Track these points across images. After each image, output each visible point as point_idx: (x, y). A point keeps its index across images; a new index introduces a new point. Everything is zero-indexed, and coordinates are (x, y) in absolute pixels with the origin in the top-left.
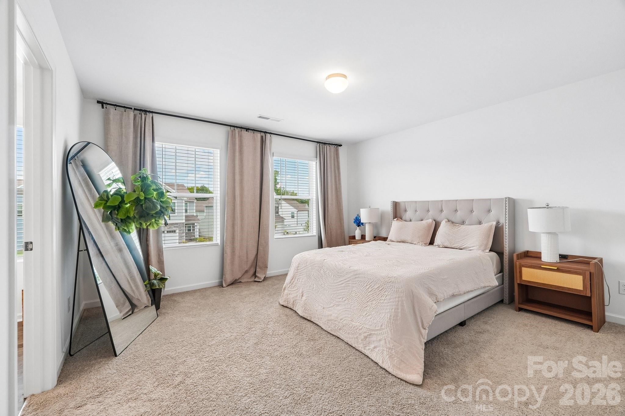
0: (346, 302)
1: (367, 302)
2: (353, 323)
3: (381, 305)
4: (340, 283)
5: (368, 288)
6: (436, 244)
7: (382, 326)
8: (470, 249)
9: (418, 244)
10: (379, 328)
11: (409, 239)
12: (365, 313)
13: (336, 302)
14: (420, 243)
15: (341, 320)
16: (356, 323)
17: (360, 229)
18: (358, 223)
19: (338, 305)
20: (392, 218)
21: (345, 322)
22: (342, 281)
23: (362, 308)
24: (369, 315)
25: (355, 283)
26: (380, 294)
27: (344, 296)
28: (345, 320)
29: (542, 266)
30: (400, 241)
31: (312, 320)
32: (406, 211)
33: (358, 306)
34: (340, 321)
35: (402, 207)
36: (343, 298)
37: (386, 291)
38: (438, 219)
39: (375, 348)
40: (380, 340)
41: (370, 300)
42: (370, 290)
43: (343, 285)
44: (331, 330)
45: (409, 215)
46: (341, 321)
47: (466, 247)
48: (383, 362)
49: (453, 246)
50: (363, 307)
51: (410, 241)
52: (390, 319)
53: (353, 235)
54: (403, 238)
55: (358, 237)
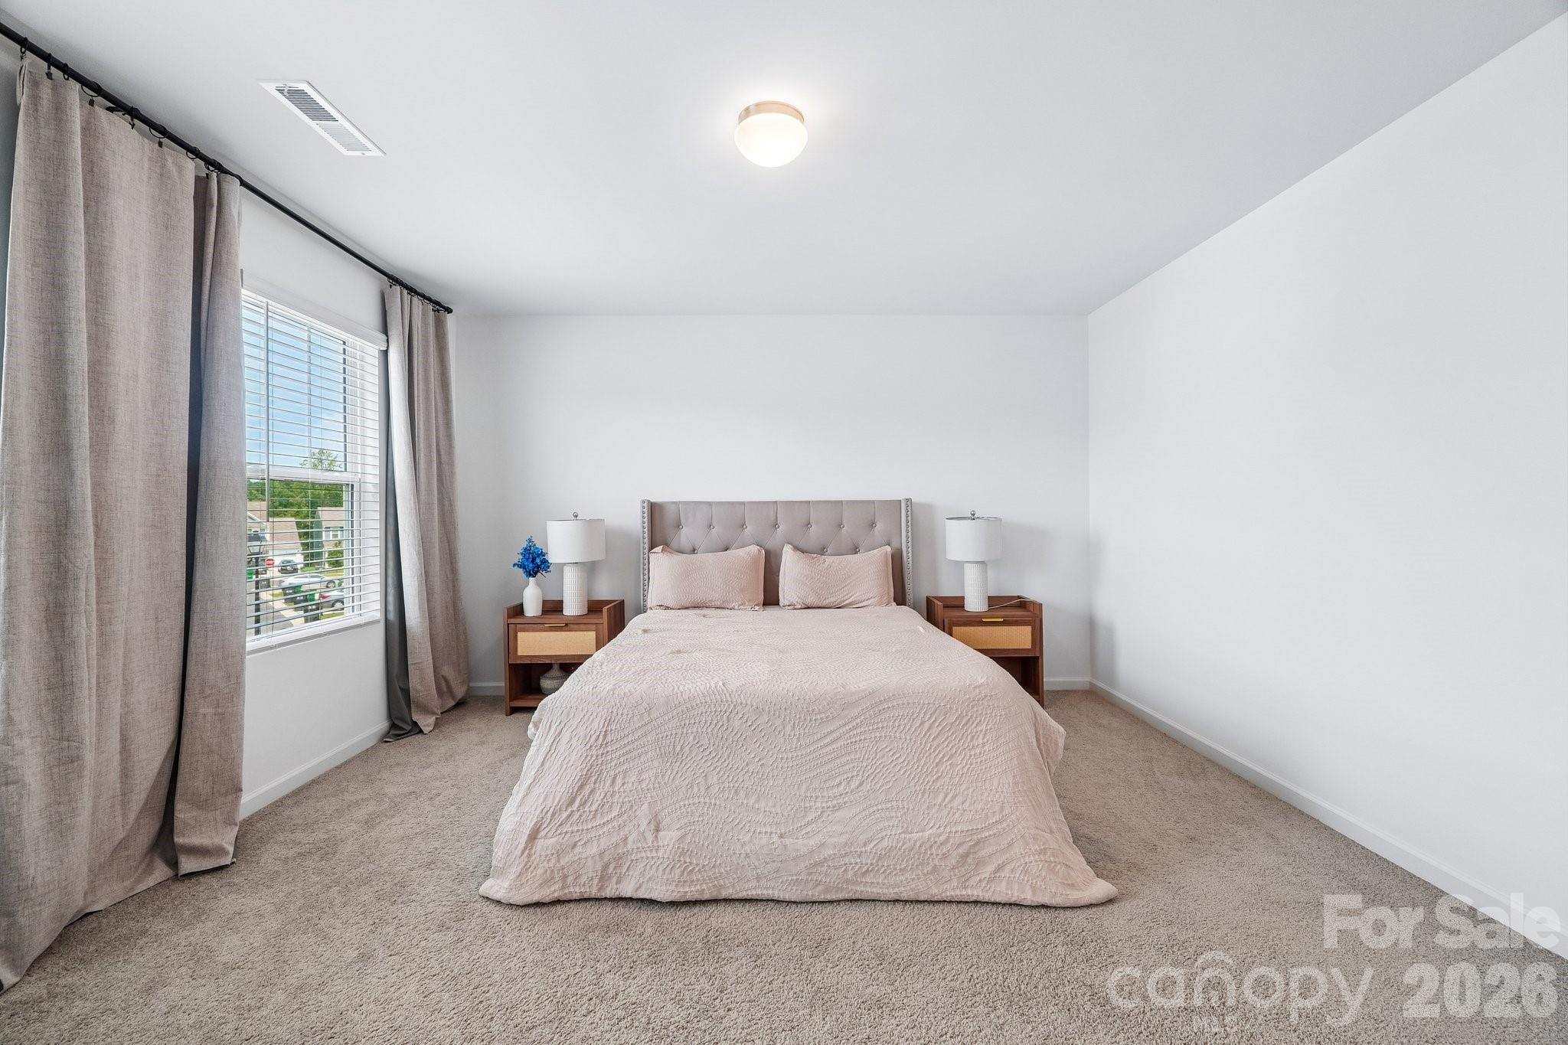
0: (866, 787)
1: (937, 764)
2: (915, 836)
3: (979, 760)
4: (828, 740)
5: (930, 728)
6: (787, 603)
7: (1002, 809)
8: (860, 605)
9: (741, 607)
10: (997, 817)
11: (716, 596)
12: (941, 796)
13: (827, 802)
14: (747, 603)
15: (865, 844)
16: (923, 831)
17: (538, 584)
18: (534, 562)
19: (837, 808)
20: (646, 546)
21: (885, 843)
22: (832, 732)
23: (928, 787)
24: (954, 797)
25: (883, 727)
26: (965, 736)
27: (855, 773)
28: (883, 838)
29: (984, 620)
30: (688, 605)
31: (724, 894)
32: (678, 525)
33: (912, 784)
34: (863, 849)
35: (670, 516)
36: (849, 781)
37: (980, 721)
38: (770, 545)
39: (1000, 868)
40: (1010, 845)
41: (943, 757)
42: (935, 731)
43: (840, 743)
44: (827, 891)
45: (687, 535)
46: (868, 848)
47: (855, 601)
48: (1034, 893)
49: (824, 603)
50: (928, 782)
51: (718, 604)
52: (1016, 784)
53: (517, 602)
54: (699, 596)
55: (532, 609)
